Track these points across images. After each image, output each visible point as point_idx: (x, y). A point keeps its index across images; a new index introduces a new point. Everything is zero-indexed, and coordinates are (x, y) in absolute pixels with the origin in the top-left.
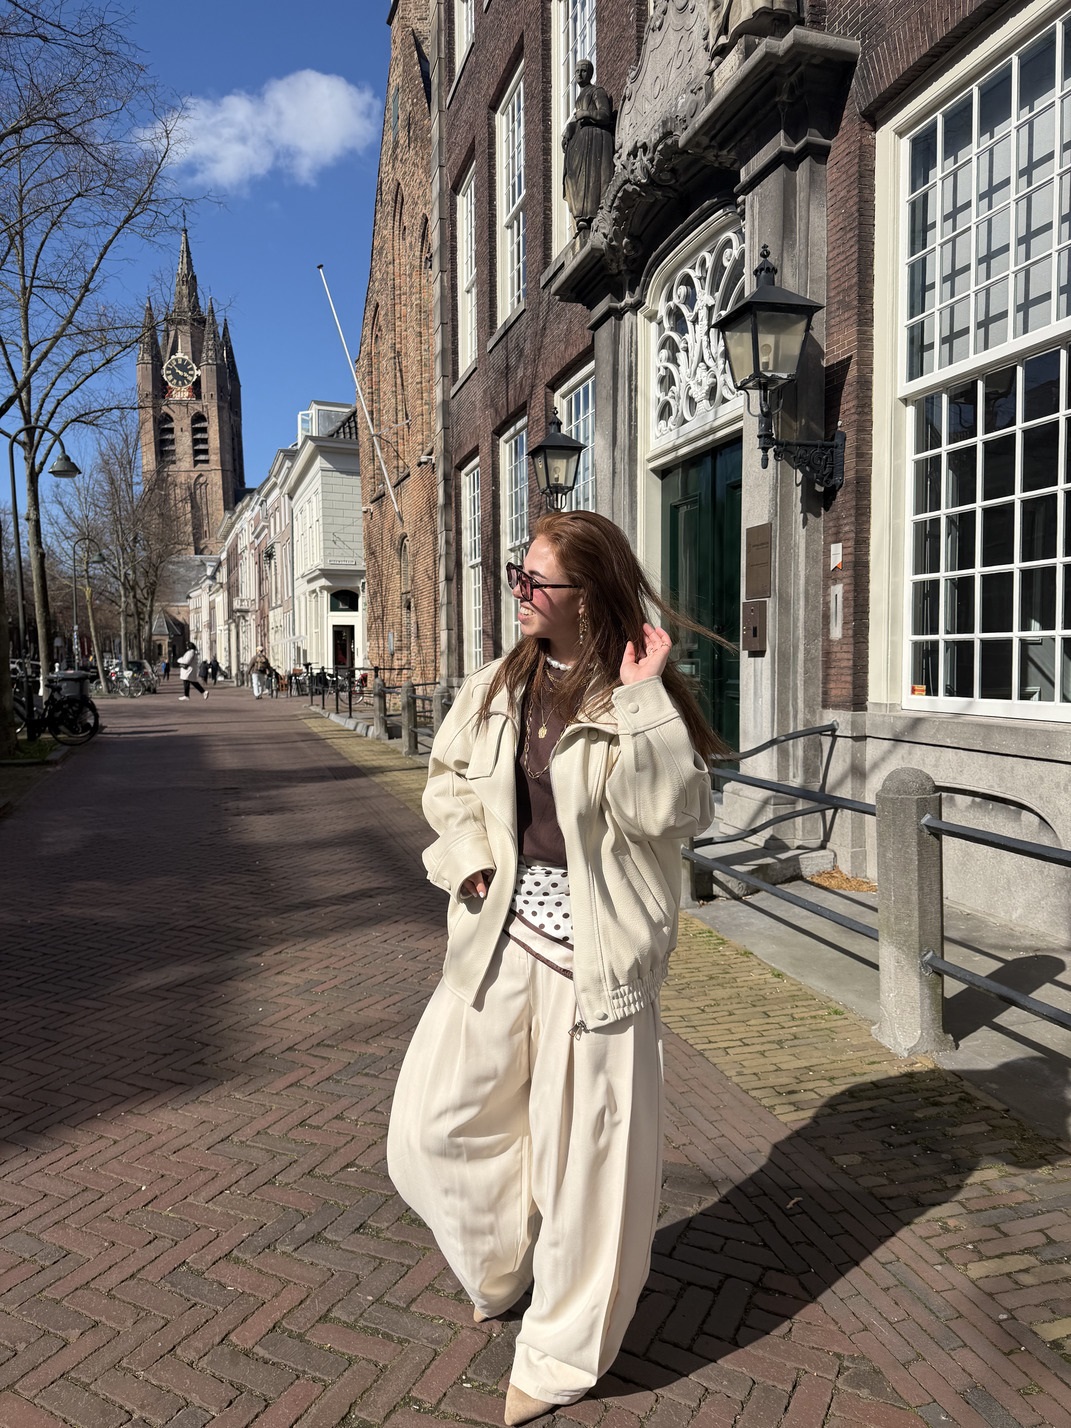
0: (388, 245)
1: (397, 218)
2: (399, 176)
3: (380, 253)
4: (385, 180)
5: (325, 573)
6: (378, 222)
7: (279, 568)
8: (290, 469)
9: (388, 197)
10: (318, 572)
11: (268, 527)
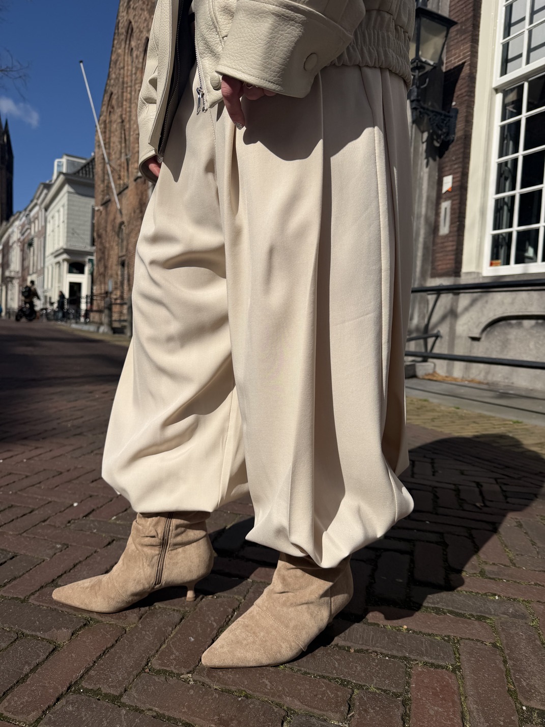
0: (121, 59)
1: (128, 42)
2: (131, 17)
3: (116, 63)
4: (121, 21)
5: (66, 251)
6: (115, 45)
7: (36, 252)
8: (46, 195)
9: (122, 30)
10: (62, 251)
11: (30, 229)
